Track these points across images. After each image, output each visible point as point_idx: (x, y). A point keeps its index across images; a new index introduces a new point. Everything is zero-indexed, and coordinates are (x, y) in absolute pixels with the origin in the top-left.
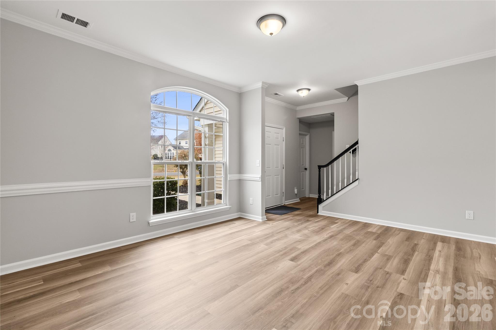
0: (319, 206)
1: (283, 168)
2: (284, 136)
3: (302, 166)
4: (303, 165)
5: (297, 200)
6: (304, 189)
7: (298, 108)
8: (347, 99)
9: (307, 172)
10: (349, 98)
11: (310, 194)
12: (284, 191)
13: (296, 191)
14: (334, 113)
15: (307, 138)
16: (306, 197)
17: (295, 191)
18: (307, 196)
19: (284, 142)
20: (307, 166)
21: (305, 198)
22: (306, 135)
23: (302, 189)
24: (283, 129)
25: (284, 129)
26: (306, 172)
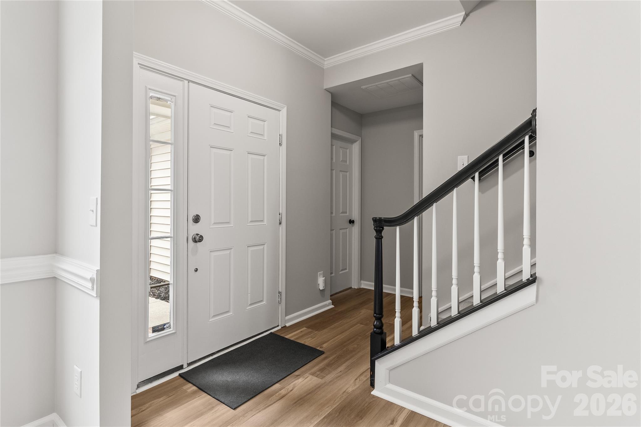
0: (377, 363)
1: (280, 223)
2: (283, 131)
3: (341, 215)
4: (346, 212)
5: (327, 305)
6: (347, 270)
7: (329, 62)
8: (461, 19)
9: (356, 229)
10: (467, 15)
11: (362, 282)
12: (282, 287)
13: (321, 282)
14: (422, 63)
15: (356, 148)
16: (353, 287)
17: (319, 283)
18: (355, 286)
19: (283, 149)
20: (355, 216)
21: (349, 290)
22: (352, 142)
23: (342, 270)
24: (279, 110)
25: (284, 111)
26: (353, 228)
